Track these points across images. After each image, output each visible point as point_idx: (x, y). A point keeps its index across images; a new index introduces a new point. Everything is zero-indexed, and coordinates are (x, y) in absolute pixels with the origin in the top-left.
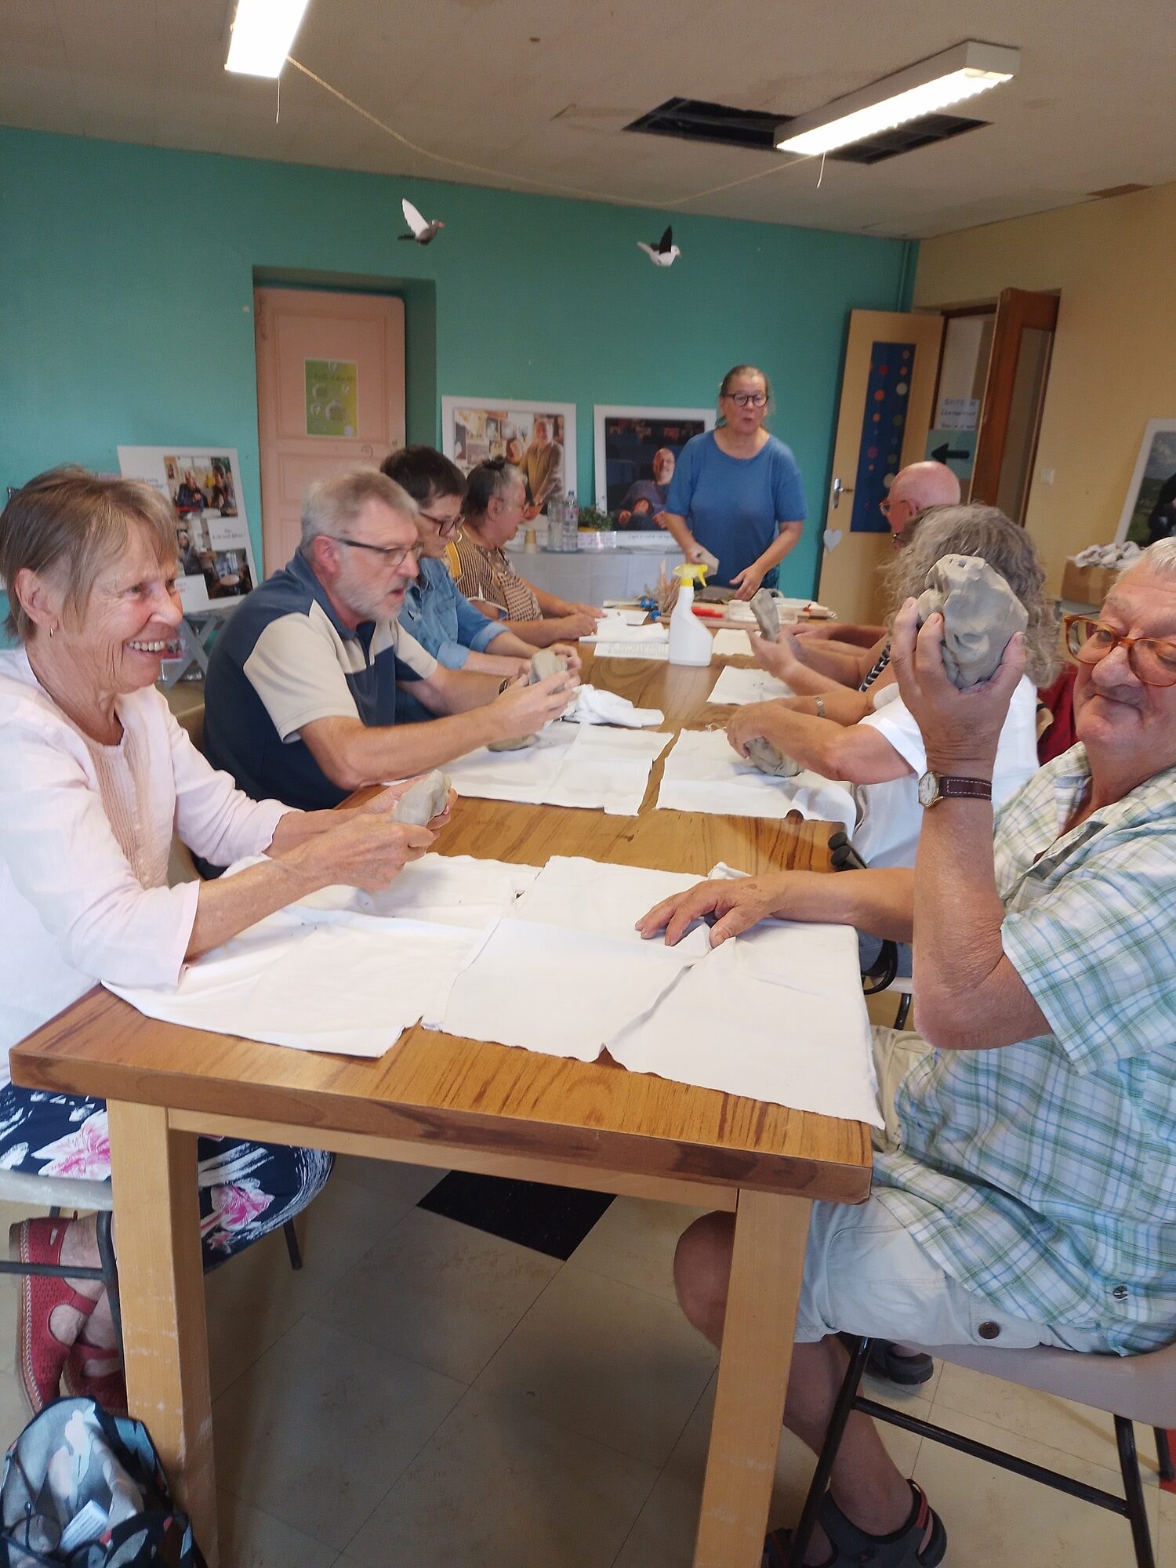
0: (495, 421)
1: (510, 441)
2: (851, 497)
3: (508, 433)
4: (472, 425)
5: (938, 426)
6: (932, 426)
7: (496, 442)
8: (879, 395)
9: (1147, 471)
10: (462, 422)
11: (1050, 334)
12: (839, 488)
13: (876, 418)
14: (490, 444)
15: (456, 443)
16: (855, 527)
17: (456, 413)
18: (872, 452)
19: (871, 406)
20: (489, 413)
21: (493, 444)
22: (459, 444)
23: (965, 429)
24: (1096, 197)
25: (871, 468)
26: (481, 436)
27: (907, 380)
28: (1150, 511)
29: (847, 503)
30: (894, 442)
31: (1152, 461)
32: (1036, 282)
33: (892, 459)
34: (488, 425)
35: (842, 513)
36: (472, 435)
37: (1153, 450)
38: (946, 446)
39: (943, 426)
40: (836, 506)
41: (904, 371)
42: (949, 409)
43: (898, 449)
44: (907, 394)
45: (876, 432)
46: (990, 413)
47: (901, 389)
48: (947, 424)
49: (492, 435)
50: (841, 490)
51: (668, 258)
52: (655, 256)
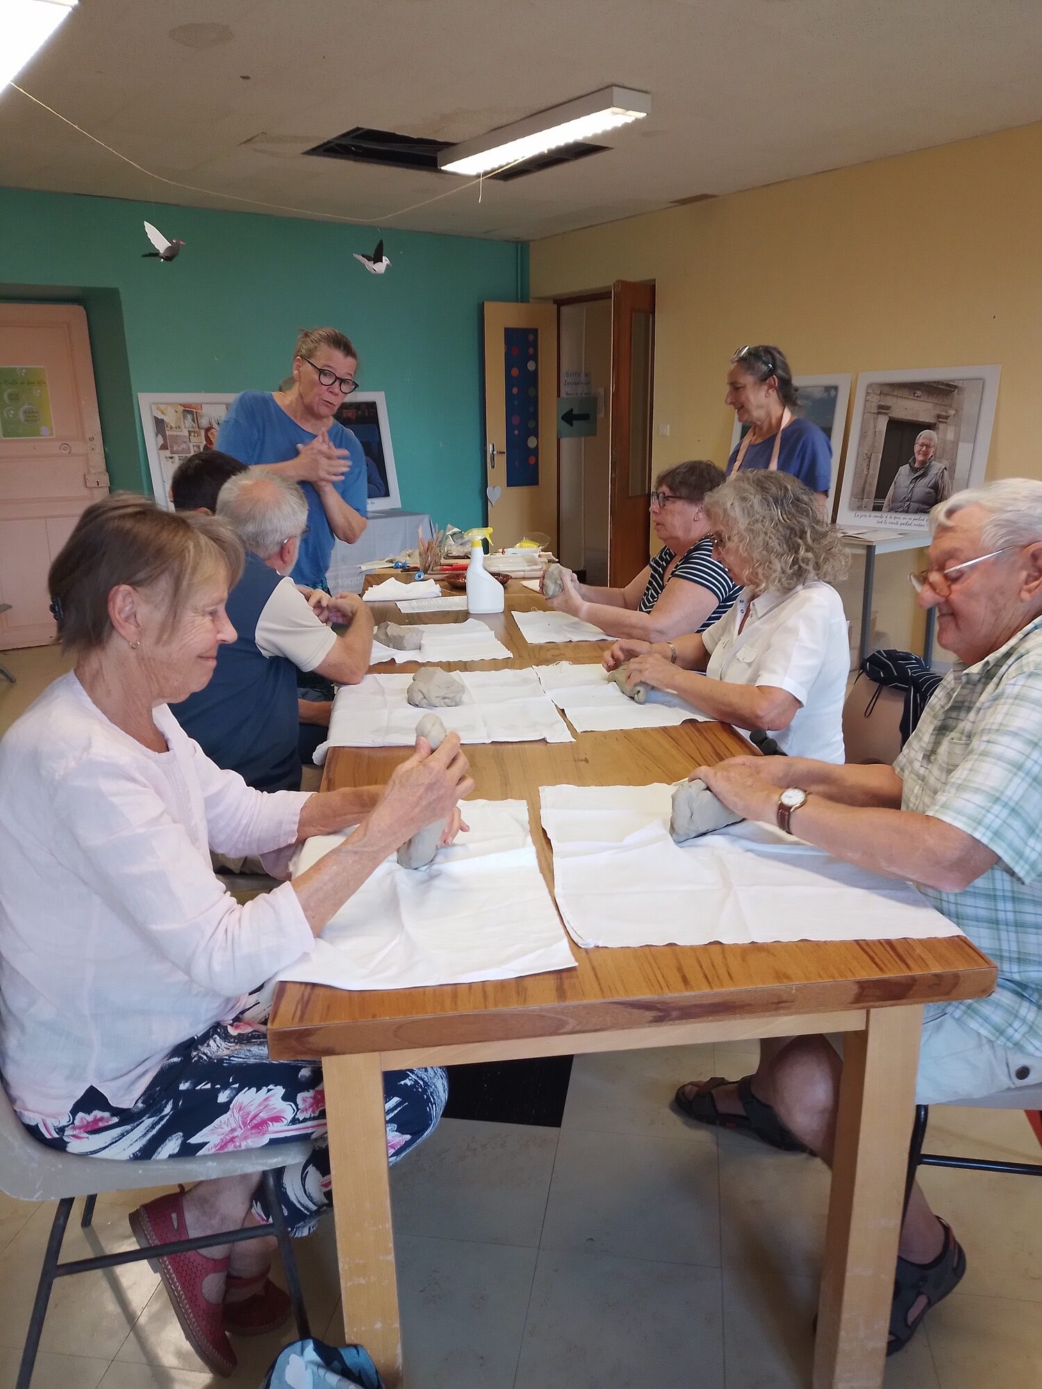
0: (191, 412)
1: (208, 430)
2: (504, 457)
3: (204, 422)
4: (170, 418)
5: (563, 394)
6: (559, 395)
7: (194, 432)
8: (515, 372)
10: (160, 416)
11: (651, 316)
12: (493, 450)
13: (515, 391)
14: (190, 435)
15: (157, 436)
16: (510, 483)
17: (154, 407)
18: (516, 420)
19: (510, 382)
20: (184, 406)
21: (192, 434)
22: (160, 436)
23: (584, 396)
24: (676, 204)
25: (516, 432)
26: (179, 427)
27: (535, 358)
29: (501, 462)
30: (531, 409)
32: (637, 275)
33: (531, 424)
34: (185, 417)
35: (498, 472)
36: (171, 428)
38: (572, 410)
39: (567, 394)
40: (493, 467)
41: (531, 351)
42: (569, 380)
43: (535, 416)
44: (536, 369)
45: (516, 403)
46: (617, 383)
47: (531, 366)
48: (569, 393)
49: (191, 425)
50: (495, 452)
51: (380, 267)
52: (370, 265)
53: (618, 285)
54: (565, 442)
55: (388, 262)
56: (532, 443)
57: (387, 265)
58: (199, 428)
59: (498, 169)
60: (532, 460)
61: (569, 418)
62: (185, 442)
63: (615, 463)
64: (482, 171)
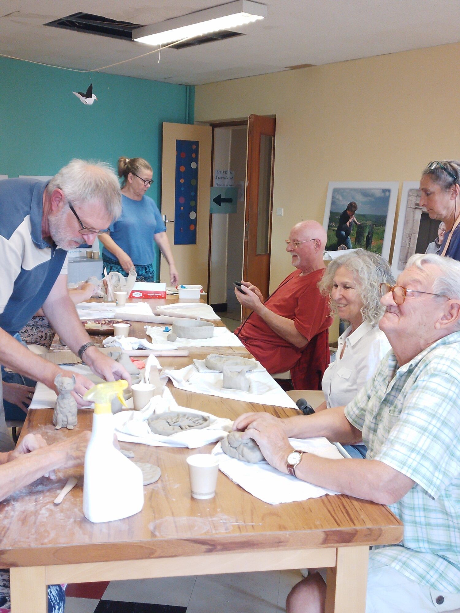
2: (173, 225)
5: (215, 185)
6: (212, 185)
8: (182, 169)
9: (331, 208)
11: (273, 138)
13: (182, 181)
16: (177, 242)
18: (182, 200)
19: (179, 175)
23: (229, 186)
24: (289, 69)
25: (182, 208)
27: (196, 160)
28: (336, 229)
29: (171, 228)
30: (193, 194)
31: (333, 203)
32: (264, 111)
33: (192, 204)
37: (333, 197)
38: (220, 195)
39: (217, 185)
41: (194, 156)
42: (220, 175)
43: (195, 198)
44: (197, 168)
45: (182, 189)
46: (250, 180)
47: (193, 165)
48: (219, 184)
51: (90, 101)
52: (83, 99)
53: (252, 117)
54: (215, 216)
55: (95, 98)
56: (192, 216)
57: (95, 99)
59: (170, 44)
60: (192, 227)
61: (218, 200)
63: (248, 232)
64: (160, 44)
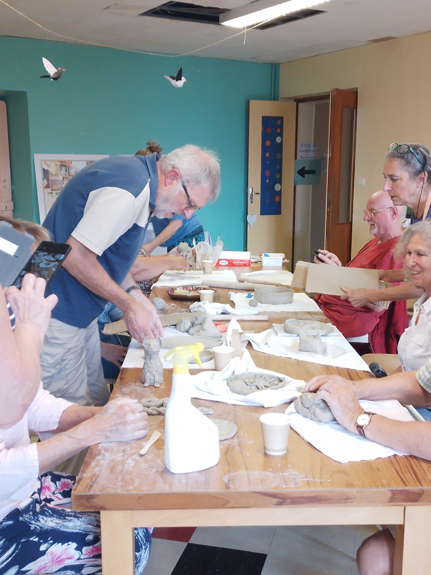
0: (65, 166)
2: (259, 196)
4: (52, 169)
5: (299, 158)
6: (296, 158)
7: (66, 178)
8: (268, 143)
10: (46, 168)
11: (355, 110)
12: (252, 192)
13: (268, 155)
14: (63, 179)
15: (44, 180)
16: (263, 213)
17: (43, 162)
18: (268, 173)
19: (264, 149)
20: (61, 162)
23: (312, 158)
24: (371, 42)
25: (268, 181)
26: (57, 175)
27: (281, 136)
29: (257, 199)
30: (278, 167)
32: (345, 85)
33: (277, 176)
34: (61, 169)
35: (255, 206)
36: (53, 175)
39: (302, 158)
40: (252, 202)
41: (279, 130)
42: (304, 148)
43: (280, 171)
44: (282, 142)
45: (268, 162)
46: (332, 151)
47: (278, 140)
48: (303, 156)
49: (64, 174)
50: (253, 193)
51: (180, 84)
52: (174, 82)
53: (334, 92)
54: (299, 188)
55: (185, 80)
56: (277, 187)
57: (184, 82)
58: (69, 175)
59: (254, 26)
60: (277, 199)
61: (302, 172)
62: (60, 184)
63: (330, 202)
64: (246, 26)
